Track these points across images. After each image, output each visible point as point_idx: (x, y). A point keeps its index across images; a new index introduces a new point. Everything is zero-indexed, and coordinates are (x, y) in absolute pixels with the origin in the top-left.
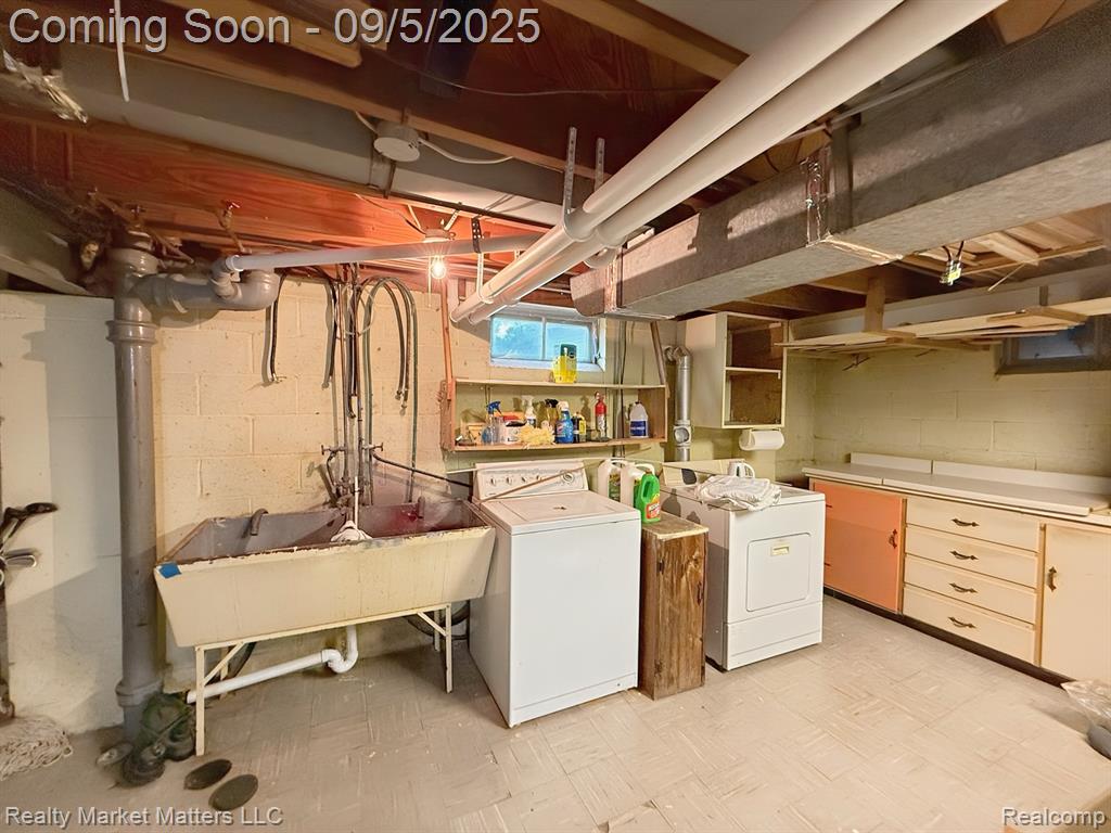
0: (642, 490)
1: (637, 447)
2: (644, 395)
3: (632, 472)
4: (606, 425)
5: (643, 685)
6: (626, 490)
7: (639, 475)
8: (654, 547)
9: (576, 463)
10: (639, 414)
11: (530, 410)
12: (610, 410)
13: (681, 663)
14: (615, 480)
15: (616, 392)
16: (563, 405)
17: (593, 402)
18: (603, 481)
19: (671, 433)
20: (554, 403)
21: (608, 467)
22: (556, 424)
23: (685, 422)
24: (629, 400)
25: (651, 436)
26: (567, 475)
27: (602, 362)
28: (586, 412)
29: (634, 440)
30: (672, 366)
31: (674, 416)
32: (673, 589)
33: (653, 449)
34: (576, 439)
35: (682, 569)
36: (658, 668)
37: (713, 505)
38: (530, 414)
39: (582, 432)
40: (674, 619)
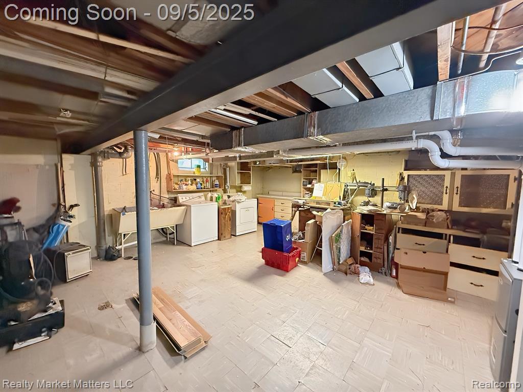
0: (217, 199)
1: (216, 190)
2: (218, 177)
3: (215, 195)
4: (208, 185)
5: (219, 239)
6: (214, 199)
7: (217, 196)
8: (220, 210)
9: (202, 194)
10: (217, 182)
11: (190, 181)
12: (209, 182)
13: (227, 234)
14: (212, 197)
15: (211, 177)
16: (198, 180)
17: (205, 179)
18: (209, 198)
19: (225, 187)
20: (195, 180)
21: (210, 194)
22: (196, 184)
23: (228, 184)
24: (214, 179)
25: (220, 188)
26: (200, 197)
27: (207, 169)
28: (203, 181)
29: (216, 188)
30: (225, 170)
31: (225, 182)
32: (225, 218)
33: (220, 190)
34: (202, 188)
35: (226, 214)
36: (222, 234)
37: (233, 201)
38: (190, 182)
39: (203, 187)
40: (225, 224)
